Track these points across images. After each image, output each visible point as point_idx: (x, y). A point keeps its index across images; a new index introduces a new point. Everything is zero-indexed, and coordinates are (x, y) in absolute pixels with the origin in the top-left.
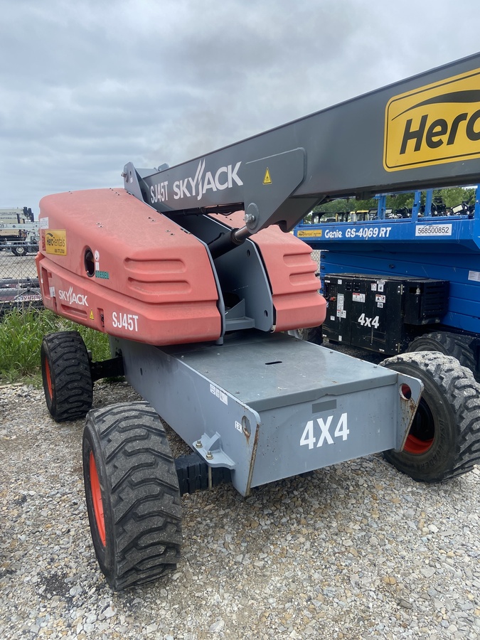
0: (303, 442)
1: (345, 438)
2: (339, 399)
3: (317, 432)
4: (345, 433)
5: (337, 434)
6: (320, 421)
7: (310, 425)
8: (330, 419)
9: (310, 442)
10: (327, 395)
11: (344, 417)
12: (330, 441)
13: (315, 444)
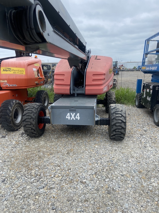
0: (67, 117)
1: (79, 119)
2: (77, 110)
3: (71, 116)
4: (79, 118)
5: (76, 118)
6: (71, 114)
7: (69, 114)
8: (74, 114)
9: (69, 118)
10: (72, 108)
11: (78, 114)
12: (74, 119)
13: (70, 119)
